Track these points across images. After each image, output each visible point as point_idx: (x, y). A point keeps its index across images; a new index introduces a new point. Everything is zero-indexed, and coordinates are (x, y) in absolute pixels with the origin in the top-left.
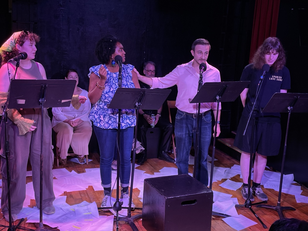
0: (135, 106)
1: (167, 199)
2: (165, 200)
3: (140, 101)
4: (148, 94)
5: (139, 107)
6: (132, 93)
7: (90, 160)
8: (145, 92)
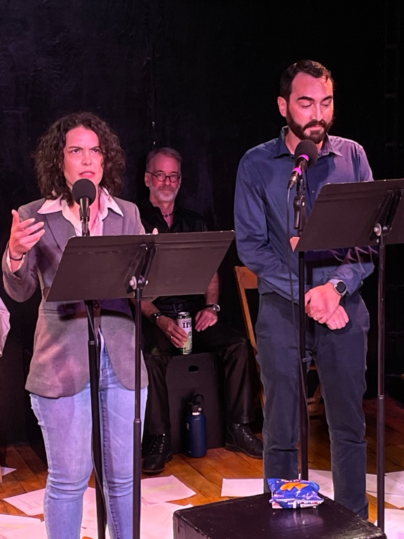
0: (130, 289)
3: (141, 273)
4: (165, 250)
5: (141, 291)
6: (114, 252)
7: (6, 469)
8: (154, 243)
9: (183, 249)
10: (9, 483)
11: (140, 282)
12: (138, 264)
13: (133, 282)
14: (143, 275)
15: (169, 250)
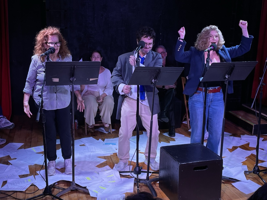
0: (152, 83)
1: (180, 165)
2: (178, 166)
3: (156, 78)
4: (163, 72)
5: (155, 83)
6: (148, 71)
7: (113, 130)
8: (160, 70)
9: (168, 72)
10: (114, 134)
11: (155, 81)
12: (155, 76)
13: (153, 81)
14: (156, 79)
15: (164, 72)
